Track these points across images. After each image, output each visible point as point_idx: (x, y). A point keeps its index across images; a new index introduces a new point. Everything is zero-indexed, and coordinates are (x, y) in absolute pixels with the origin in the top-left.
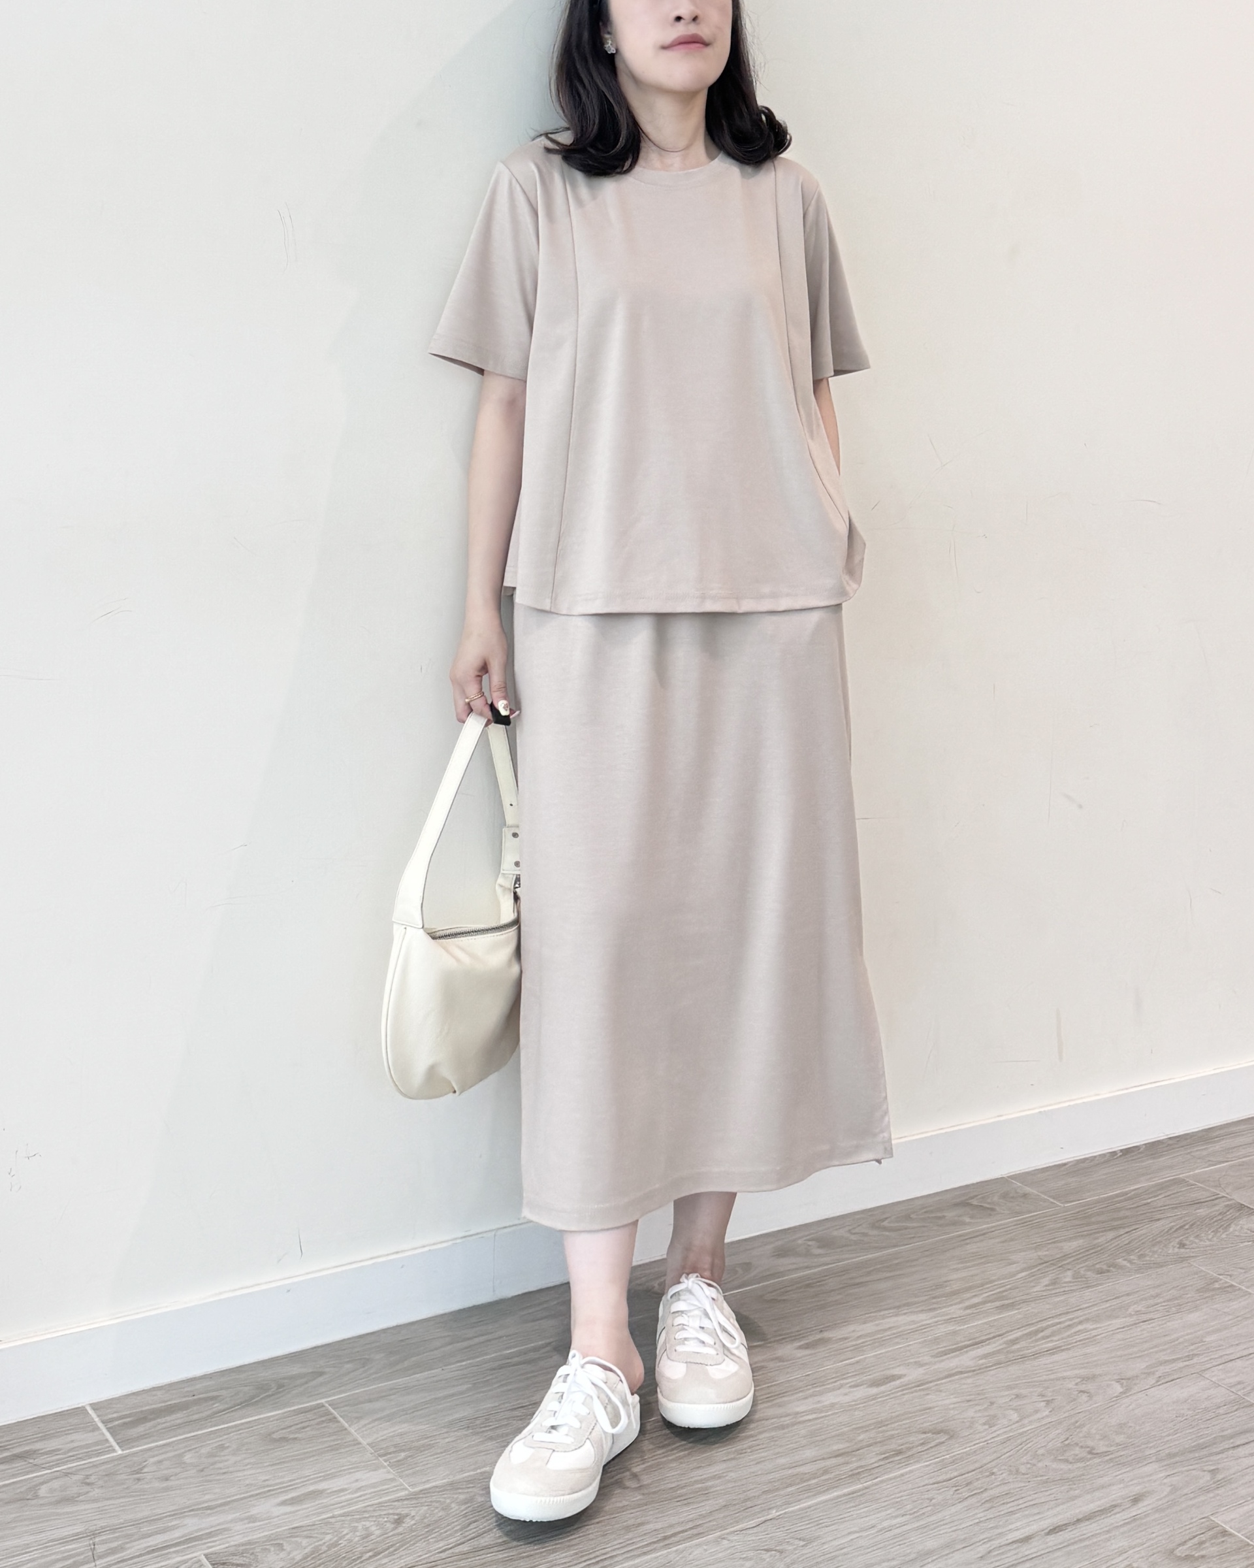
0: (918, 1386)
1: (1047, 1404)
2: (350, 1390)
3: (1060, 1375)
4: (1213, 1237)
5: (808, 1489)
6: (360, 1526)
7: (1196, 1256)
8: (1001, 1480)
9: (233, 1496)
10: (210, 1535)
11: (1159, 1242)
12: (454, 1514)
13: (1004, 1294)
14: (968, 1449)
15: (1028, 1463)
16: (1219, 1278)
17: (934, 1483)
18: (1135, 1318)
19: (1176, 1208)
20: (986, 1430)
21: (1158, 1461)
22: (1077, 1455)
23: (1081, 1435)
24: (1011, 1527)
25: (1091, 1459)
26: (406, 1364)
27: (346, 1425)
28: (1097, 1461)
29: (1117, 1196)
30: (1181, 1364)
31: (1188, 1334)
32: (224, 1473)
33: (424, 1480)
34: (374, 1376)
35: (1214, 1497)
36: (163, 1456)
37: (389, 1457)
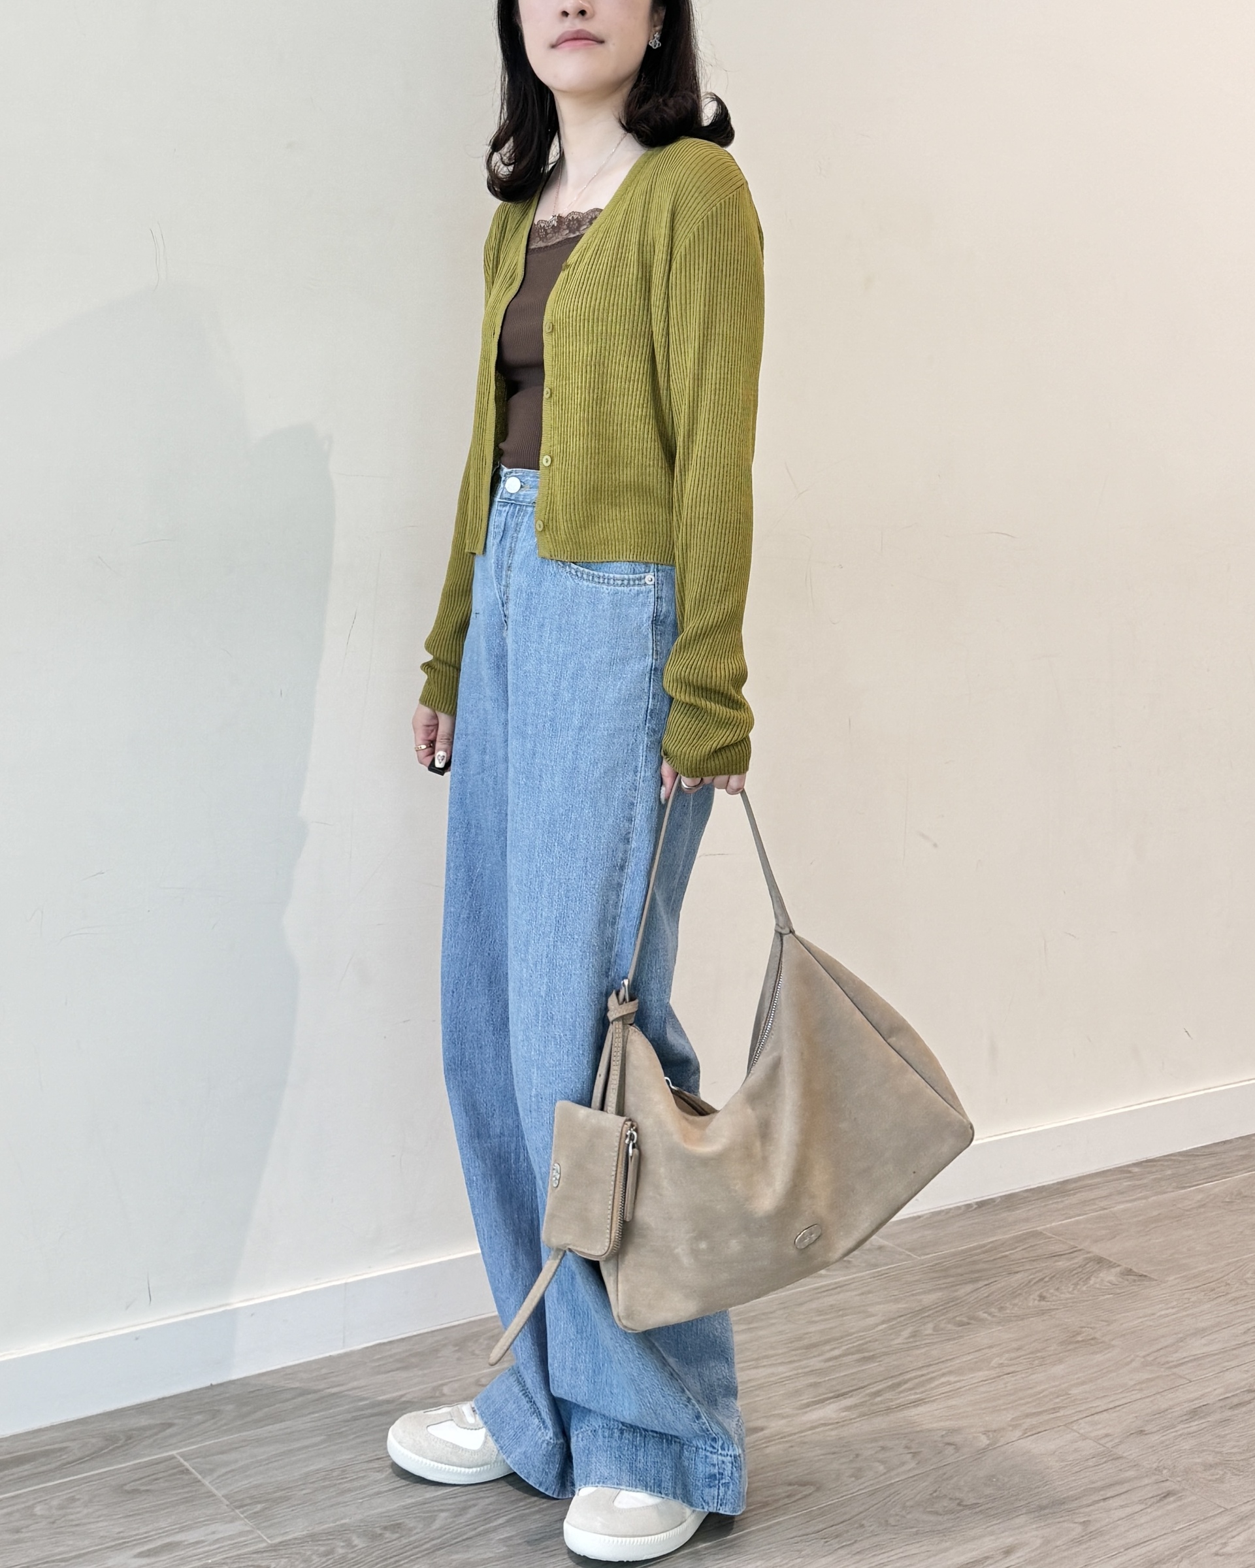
0: (782, 1438)
1: (913, 1456)
2: (202, 1441)
3: (924, 1427)
4: (1074, 1289)
7: (1057, 1309)
8: (871, 1532)
9: (87, 1548)
11: (1020, 1294)
13: (865, 1346)
14: (837, 1500)
15: (897, 1515)
16: (1081, 1331)
17: (803, 1535)
18: (997, 1370)
19: (1034, 1261)
20: (853, 1482)
21: (1029, 1512)
22: (945, 1507)
23: (949, 1487)
25: (960, 1511)
26: (259, 1414)
27: (200, 1477)
28: (968, 1513)
29: (975, 1248)
30: (1047, 1417)
31: (1053, 1387)
32: (76, 1525)
33: (282, 1532)
34: (225, 1428)
35: (1086, 1549)
36: (15, 1508)
37: (245, 1508)
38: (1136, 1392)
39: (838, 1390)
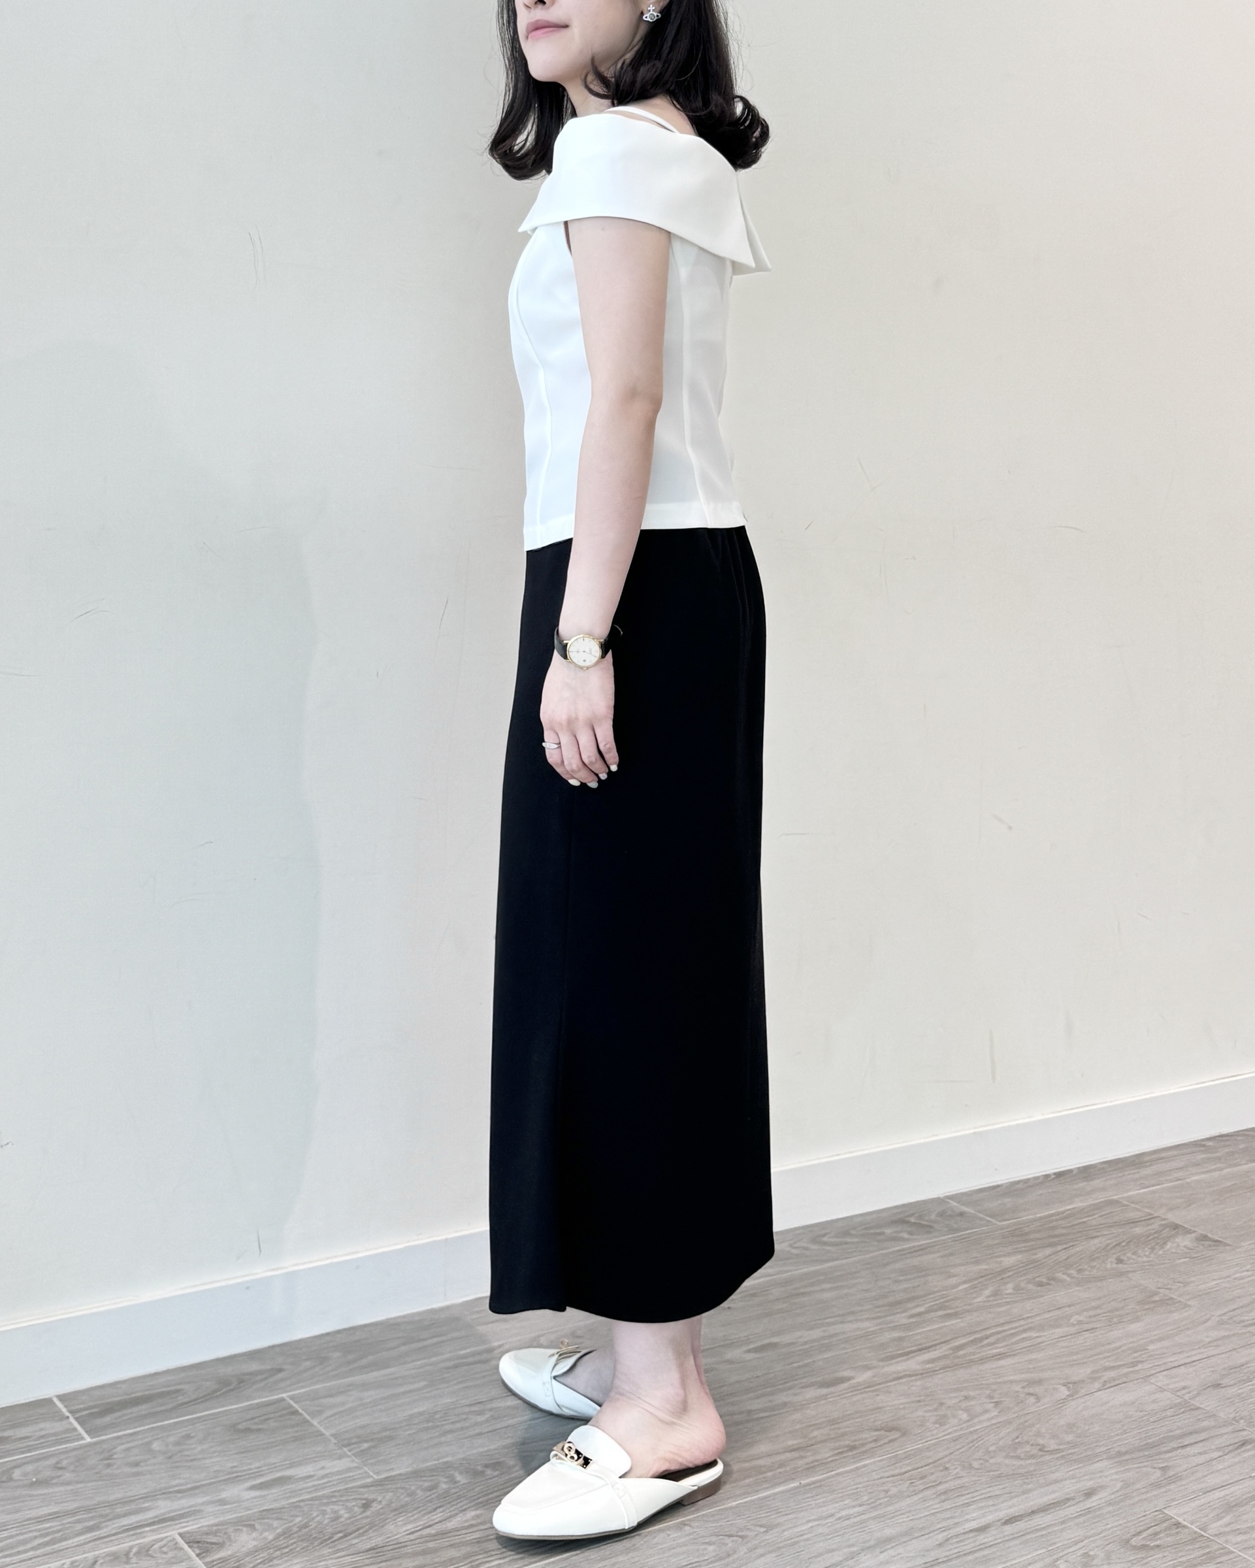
0: (868, 1387)
1: (995, 1405)
2: (309, 1384)
3: (1006, 1379)
4: (1150, 1254)
5: (766, 1481)
6: (328, 1509)
7: (1135, 1271)
8: (956, 1474)
9: (203, 1480)
10: (182, 1516)
11: (1098, 1258)
12: (419, 1500)
13: (948, 1304)
14: (921, 1445)
15: (980, 1459)
16: (1158, 1292)
17: (887, 1477)
18: (1077, 1327)
19: (1112, 1226)
20: (937, 1428)
21: (1109, 1458)
22: (1028, 1452)
23: (1031, 1434)
24: (967, 1517)
25: (1042, 1456)
26: (364, 1362)
27: (308, 1418)
28: (1049, 1458)
29: (1052, 1215)
30: (1126, 1370)
31: (1131, 1343)
32: (192, 1460)
33: (388, 1468)
34: (334, 1373)
35: (1166, 1492)
36: (132, 1444)
37: (353, 1446)
38: (1213, 1348)
39: (923, 1344)
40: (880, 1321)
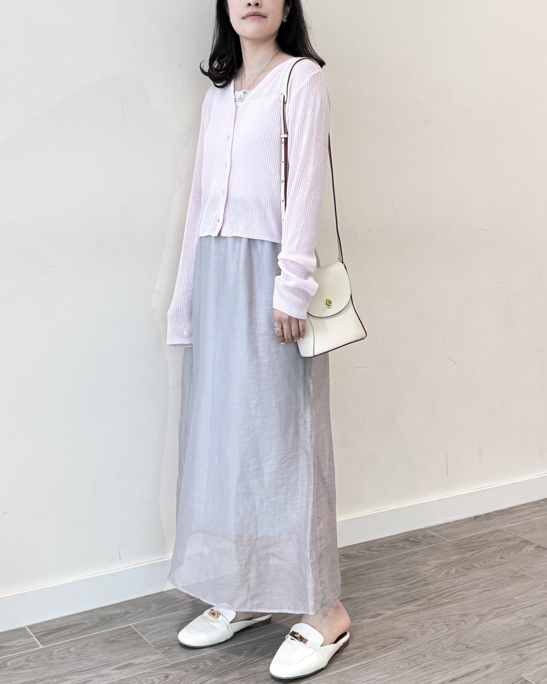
0: (390, 618)
1: (447, 626)
2: (142, 620)
3: (451, 614)
4: (515, 554)
6: (150, 679)
7: (508, 563)
8: (429, 659)
9: (93, 666)
11: (492, 556)
12: (190, 673)
13: (426, 578)
14: (414, 645)
15: (440, 651)
16: (518, 572)
17: (400, 660)
18: (483, 589)
19: (498, 542)
20: (421, 637)
21: (495, 651)
22: (461, 648)
23: (462, 639)
24: (433, 679)
25: (467, 650)
26: (166, 608)
27: (141, 635)
28: (470, 651)
29: (473, 536)
30: (504, 609)
31: (506, 596)
32: (88, 656)
33: (177, 659)
34: (152, 614)
35: (521, 666)
36: (61, 649)
37: (161, 649)
38: (542, 598)
39: (415, 598)
40: (396, 587)
